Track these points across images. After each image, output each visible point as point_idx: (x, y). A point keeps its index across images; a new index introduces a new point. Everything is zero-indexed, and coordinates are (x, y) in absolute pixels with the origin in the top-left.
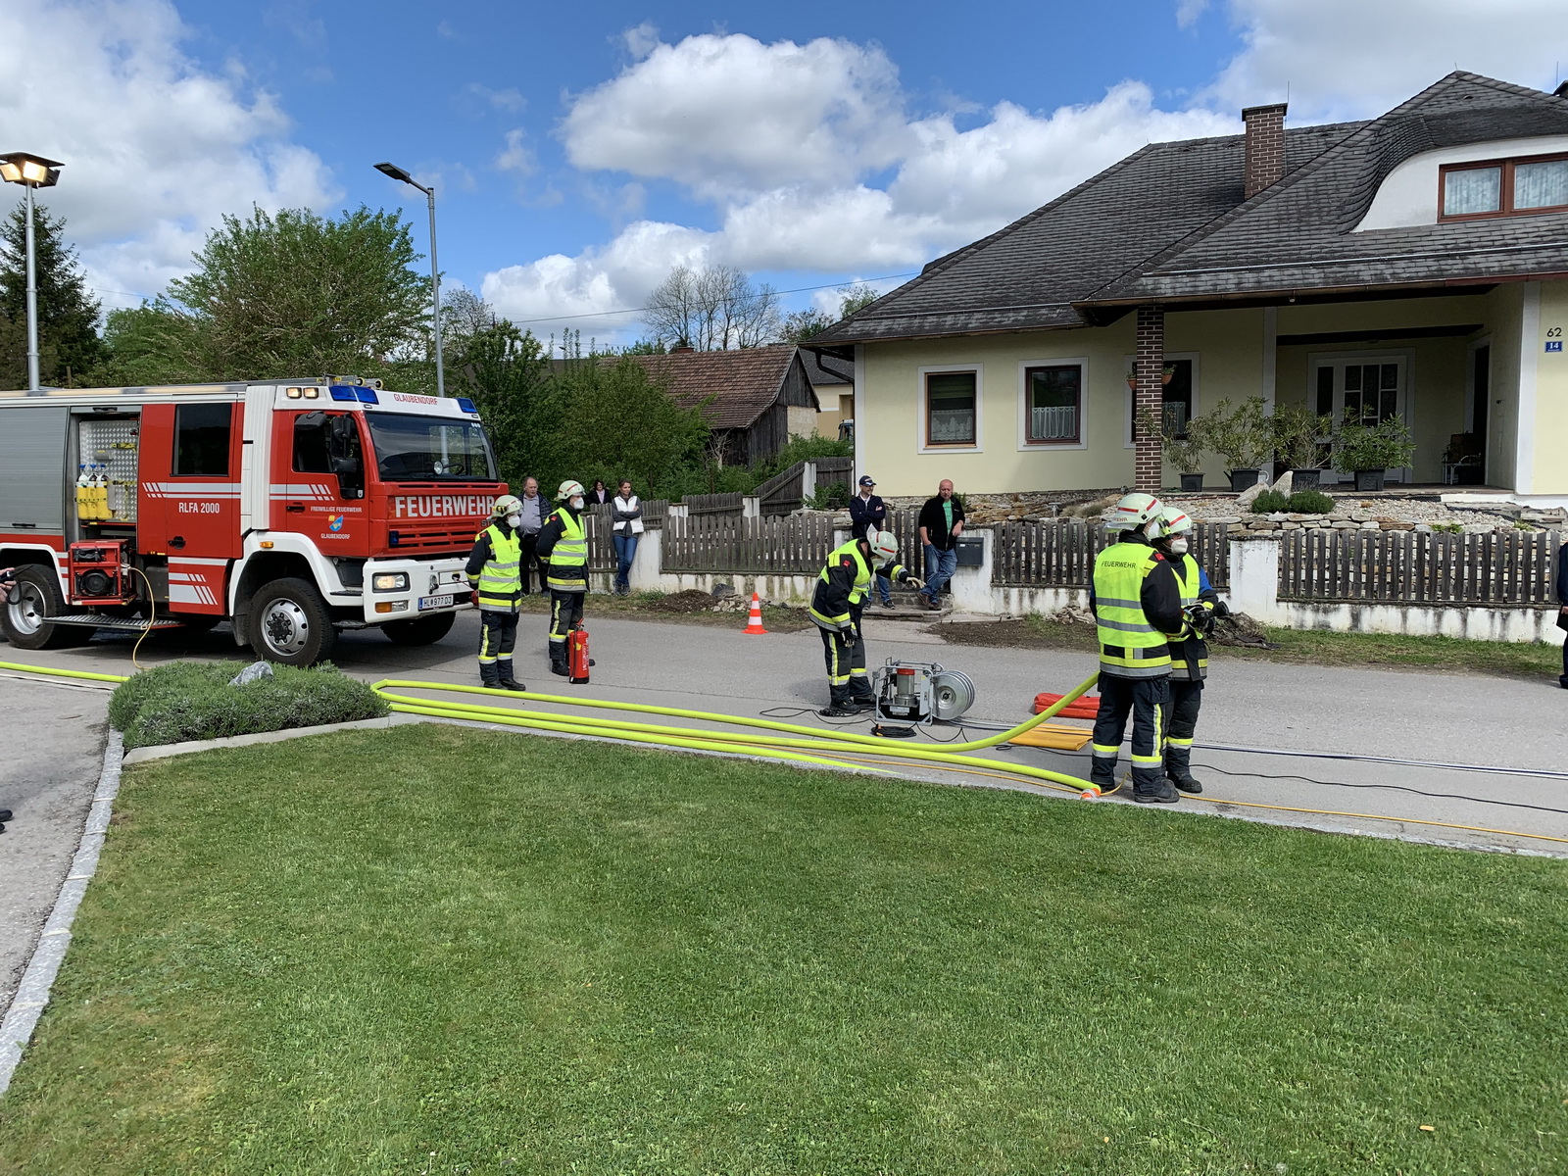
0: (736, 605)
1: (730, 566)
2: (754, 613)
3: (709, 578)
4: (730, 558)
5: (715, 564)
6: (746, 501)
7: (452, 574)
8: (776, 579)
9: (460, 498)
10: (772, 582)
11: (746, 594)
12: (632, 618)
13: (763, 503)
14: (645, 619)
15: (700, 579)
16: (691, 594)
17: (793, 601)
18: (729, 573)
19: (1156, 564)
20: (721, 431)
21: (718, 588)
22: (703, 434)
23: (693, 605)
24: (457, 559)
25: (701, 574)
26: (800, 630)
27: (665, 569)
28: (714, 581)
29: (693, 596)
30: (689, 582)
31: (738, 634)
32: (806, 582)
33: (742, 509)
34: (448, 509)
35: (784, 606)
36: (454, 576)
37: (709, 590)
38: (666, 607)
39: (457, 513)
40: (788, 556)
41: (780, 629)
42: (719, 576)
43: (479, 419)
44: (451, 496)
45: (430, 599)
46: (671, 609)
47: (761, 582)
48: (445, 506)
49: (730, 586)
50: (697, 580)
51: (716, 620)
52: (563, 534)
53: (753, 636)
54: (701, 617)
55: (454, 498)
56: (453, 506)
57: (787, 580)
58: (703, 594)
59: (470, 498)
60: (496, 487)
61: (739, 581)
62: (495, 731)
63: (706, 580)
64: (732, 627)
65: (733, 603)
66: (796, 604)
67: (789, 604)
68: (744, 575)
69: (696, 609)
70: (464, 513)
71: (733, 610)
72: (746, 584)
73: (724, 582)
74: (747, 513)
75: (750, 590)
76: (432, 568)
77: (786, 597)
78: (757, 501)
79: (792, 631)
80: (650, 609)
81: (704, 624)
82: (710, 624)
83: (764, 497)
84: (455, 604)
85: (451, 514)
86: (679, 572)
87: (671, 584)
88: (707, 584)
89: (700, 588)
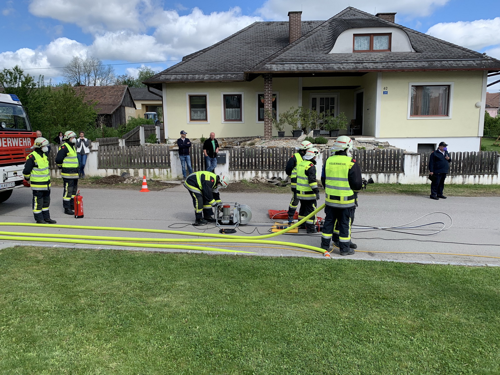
0: (133, 181)
1: (128, 165)
2: (144, 184)
3: (119, 170)
4: (128, 162)
5: (121, 164)
6: (120, 140)
7: (13, 172)
8: (147, 170)
9: (15, 139)
10: (146, 171)
11: (135, 176)
12: (90, 187)
13: (126, 141)
14: (96, 188)
15: (115, 171)
16: (113, 177)
17: (154, 178)
18: (127, 168)
19: (354, 163)
20: (102, 115)
21: (124, 174)
22: (95, 116)
23: (115, 181)
24: (15, 166)
25: (115, 169)
26: (162, 189)
27: (100, 166)
28: (121, 171)
29: (114, 177)
30: (110, 172)
31: (138, 192)
32: (159, 171)
33: (118, 143)
34: (10, 144)
35: (151, 180)
36: (14, 173)
37: (119, 174)
38: (103, 182)
39: (14, 146)
40: (152, 161)
41: (154, 190)
42: (123, 169)
43: (21, 104)
44: (11, 138)
45: (4, 184)
46: (106, 183)
47: (141, 171)
48: (8, 142)
49: (128, 173)
50: (114, 171)
51: (126, 187)
52: (68, 154)
53: (145, 193)
54: (119, 186)
55: (12, 139)
56: (12, 142)
57: (152, 170)
58: (118, 177)
59: (20, 139)
60: (31, 134)
61: (132, 171)
62: (56, 248)
63: (118, 171)
64: (134, 189)
65: (132, 180)
66: (156, 179)
67: (153, 179)
68: (134, 169)
69: (117, 183)
70: (17, 145)
71: (132, 183)
72: (135, 172)
73: (125, 171)
74: (120, 145)
75: (136, 174)
76: (4, 170)
77: (151, 177)
78: (124, 140)
79: (160, 190)
80: (97, 183)
81: (122, 189)
82: (124, 189)
83: (127, 138)
84: (15, 186)
85: (11, 146)
86: (106, 168)
87: (103, 173)
88: (119, 172)
89: (115, 174)
